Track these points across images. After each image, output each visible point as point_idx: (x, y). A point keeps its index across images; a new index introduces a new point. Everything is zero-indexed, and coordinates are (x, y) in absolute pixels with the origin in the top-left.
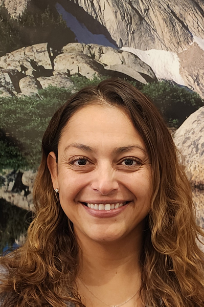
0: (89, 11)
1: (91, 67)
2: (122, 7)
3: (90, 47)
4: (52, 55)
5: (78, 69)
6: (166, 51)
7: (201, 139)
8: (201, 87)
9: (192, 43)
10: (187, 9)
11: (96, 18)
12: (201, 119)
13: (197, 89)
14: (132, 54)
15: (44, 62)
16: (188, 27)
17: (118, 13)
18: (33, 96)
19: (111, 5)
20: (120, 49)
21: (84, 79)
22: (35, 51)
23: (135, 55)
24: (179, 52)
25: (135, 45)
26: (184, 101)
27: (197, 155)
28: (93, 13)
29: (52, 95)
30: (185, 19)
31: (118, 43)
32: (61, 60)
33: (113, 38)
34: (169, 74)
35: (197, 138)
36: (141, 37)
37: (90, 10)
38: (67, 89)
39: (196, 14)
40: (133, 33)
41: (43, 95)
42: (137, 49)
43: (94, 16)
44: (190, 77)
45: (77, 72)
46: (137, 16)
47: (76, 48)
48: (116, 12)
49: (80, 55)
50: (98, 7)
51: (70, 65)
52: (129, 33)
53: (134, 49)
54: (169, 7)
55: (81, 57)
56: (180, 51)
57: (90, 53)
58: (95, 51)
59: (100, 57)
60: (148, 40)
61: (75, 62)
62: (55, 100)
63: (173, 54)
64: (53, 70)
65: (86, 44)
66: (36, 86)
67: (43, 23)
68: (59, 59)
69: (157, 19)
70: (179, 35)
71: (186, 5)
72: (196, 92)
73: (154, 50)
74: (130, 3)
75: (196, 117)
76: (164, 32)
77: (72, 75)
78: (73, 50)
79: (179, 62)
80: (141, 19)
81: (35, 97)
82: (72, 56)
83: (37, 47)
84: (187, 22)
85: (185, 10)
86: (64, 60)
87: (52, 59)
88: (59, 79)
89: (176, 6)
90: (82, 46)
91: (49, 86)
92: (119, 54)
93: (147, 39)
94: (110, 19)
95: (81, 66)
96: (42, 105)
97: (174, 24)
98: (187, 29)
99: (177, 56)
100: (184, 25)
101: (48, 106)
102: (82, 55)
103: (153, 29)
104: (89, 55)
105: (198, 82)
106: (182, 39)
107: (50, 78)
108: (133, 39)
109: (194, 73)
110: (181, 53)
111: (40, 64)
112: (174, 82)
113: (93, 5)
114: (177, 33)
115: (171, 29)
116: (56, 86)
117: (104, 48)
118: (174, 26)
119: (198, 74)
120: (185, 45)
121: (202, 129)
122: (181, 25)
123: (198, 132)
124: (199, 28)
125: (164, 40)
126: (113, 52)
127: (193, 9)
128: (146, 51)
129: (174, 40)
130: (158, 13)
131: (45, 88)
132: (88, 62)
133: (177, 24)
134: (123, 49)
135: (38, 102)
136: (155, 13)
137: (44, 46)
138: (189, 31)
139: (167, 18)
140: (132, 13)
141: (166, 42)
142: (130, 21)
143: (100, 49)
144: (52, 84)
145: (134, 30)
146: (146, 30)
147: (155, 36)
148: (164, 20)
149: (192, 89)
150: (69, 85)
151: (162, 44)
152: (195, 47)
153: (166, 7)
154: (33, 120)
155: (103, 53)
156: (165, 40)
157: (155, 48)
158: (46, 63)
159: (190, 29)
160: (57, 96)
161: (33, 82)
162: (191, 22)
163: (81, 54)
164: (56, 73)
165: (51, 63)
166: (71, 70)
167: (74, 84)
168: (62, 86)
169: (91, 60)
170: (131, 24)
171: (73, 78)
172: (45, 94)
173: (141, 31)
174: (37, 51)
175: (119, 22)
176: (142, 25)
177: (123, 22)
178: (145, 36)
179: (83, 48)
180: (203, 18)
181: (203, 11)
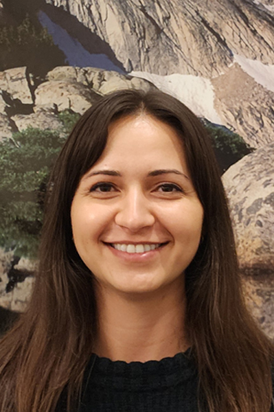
1: (88, 100)
2: (132, 14)
3: (86, 72)
4: (32, 83)
5: (68, 103)
6: (195, 77)
7: (246, 202)
8: (246, 126)
9: (231, 65)
10: (224, 16)
11: (94, 30)
12: (246, 173)
13: (239, 130)
14: (145, 80)
15: (21, 93)
16: (227, 42)
17: (126, 24)
18: (5, 142)
19: (117, 13)
20: (129, 74)
21: (77, 117)
22: (9, 78)
23: (149, 82)
24: (213, 77)
25: (150, 68)
26: (220, 147)
27: (240, 224)
28: (91, 23)
29: (32, 141)
30: (221, 30)
31: (126, 66)
32: (46, 90)
33: (118, 59)
34: (199, 108)
35: (239, 200)
36: (158, 56)
37: (86, 21)
38: (53, 131)
39: (237, 23)
40: (147, 51)
41: (19, 140)
42: (153, 75)
43: (92, 29)
44: (229, 113)
45: (68, 107)
46: (153, 28)
47: (67, 73)
48: (123, 22)
49: (71, 83)
50: (98, 15)
51: (58, 97)
52: (142, 51)
53: (149, 74)
54: (198, 14)
55: (74, 87)
56: (215, 75)
57: (87, 80)
58: (94, 77)
59: (100, 85)
60: (168, 61)
61: (66, 93)
62: (37, 148)
63: (205, 80)
64: (33, 105)
65: (81, 68)
66: (10, 128)
67: (20, 39)
68: (42, 89)
69: (180, 30)
70: (213, 53)
71: (222, 11)
72: (239, 133)
73: (178, 75)
74: (143, 9)
75: (239, 169)
76: (191, 50)
77: (60, 112)
78: (62, 76)
79: (214, 91)
80: (159, 31)
81: (8, 143)
82: (61, 85)
83: (11, 72)
84: (225, 35)
85: (222, 17)
86: (49, 91)
87: (32, 89)
88: (42, 117)
89: (208, 12)
90: (74, 71)
91: (28, 128)
92: (128, 81)
93: (167, 59)
94: (114, 31)
95: (73, 98)
96: (18, 154)
97: (206, 38)
98: (225, 45)
99: (210, 83)
100: (219, 39)
101: (26, 156)
102: (74, 83)
103: (176, 46)
104: (85, 83)
105: (240, 119)
106: (217, 59)
107: (30, 116)
108: (147, 59)
109: (235, 106)
110: (216, 79)
111: (15, 97)
112: (206, 119)
113: (90, 13)
114: (209, 50)
115: (202, 44)
116: (37, 127)
117: (106, 73)
118: (205, 41)
119: (240, 108)
120: (222, 67)
121: (247, 187)
122: (216, 39)
123: (241, 192)
124: (242, 43)
125: (191, 61)
126: (118, 78)
127: (233, 15)
128: (166, 77)
129: (206, 61)
130: (183, 23)
131: (23, 130)
132: (84, 92)
133: (210, 37)
134: (133, 73)
135: (13, 151)
136: (179, 23)
137: (22, 71)
138: (227, 47)
139: (196, 29)
140: (145, 23)
141: (195, 63)
142: (143, 34)
143: (101, 75)
144: (32, 124)
145: (149, 48)
146: (166, 47)
147: (179, 55)
148: (191, 31)
149: (232, 129)
150: (56, 125)
151: (189, 66)
152: (237, 70)
153: (195, 14)
154: (6, 176)
155: (104, 80)
156: (193, 60)
157: (178, 72)
158: (24, 96)
159: (228, 45)
160: (39, 141)
161: (6, 122)
162: (231, 34)
163: (73, 81)
164: (38, 109)
165: (30, 95)
166: (60, 105)
167: (63, 124)
168: (46, 127)
169: (88, 90)
170: (145, 39)
171: (63, 116)
172: (23, 139)
173: (158, 49)
174: (11, 78)
175: (127, 35)
176: (159, 40)
177: (133, 36)
178: (164, 55)
179: (77, 74)
180: (248, 29)
181: (247, 19)
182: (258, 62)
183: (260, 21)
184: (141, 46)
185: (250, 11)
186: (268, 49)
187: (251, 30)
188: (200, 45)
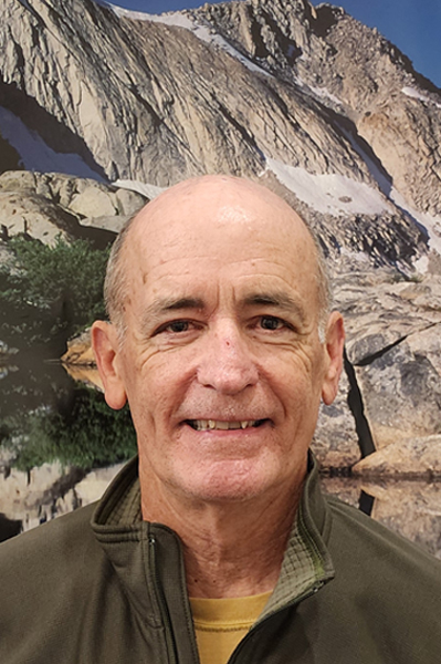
0: (49, 106)
1: (52, 220)
2: (118, 96)
3: (50, 179)
5: (23, 225)
9: (263, 173)
10: (252, 102)
11: (62, 119)
14: (136, 193)
16: (256, 140)
17: (109, 111)
19: (95, 94)
20: (114, 184)
21: (36, 246)
23: (142, 195)
25: (144, 176)
28: (57, 109)
30: (248, 123)
31: (108, 171)
33: (97, 161)
36: (156, 158)
37: (50, 104)
39: (272, 113)
40: (140, 151)
42: (148, 185)
43: (59, 116)
45: (22, 230)
46: (149, 116)
47: (21, 180)
48: (104, 108)
49: (28, 196)
50: (67, 97)
51: (8, 215)
52: (131, 150)
53: (142, 184)
54: (214, 98)
55: (32, 201)
57: (51, 192)
58: (61, 187)
59: (71, 199)
60: (170, 166)
61: (19, 210)
65: (43, 173)
69: (189, 122)
70: (236, 155)
71: (250, 95)
74: (134, 89)
76: (204, 150)
77: (11, 238)
78: (15, 184)
80: (157, 121)
82: (12, 199)
84: (253, 129)
85: (249, 103)
89: (229, 95)
90: (32, 177)
92: (111, 194)
93: (169, 162)
94: (91, 120)
95: (31, 218)
97: (226, 133)
98: (254, 144)
100: (245, 136)
102: (32, 195)
103: (182, 143)
104: (48, 196)
106: (242, 164)
108: (139, 163)
113: (56, 93)
114: (231, 151)
115: (220, 142)
117: (79, 182)
118: (225, 138)
120: (249, 175)
122: (240, 136)
124: (278, 141)
125: (204, 167)
126: (97, 190)
127: (265, 101)
129: (225, 166)
130: (192, 111)
132: (46, 210)
133: (232, 133)
134: (119, 183)
136: (186, 111)
138: (257, 148)
139: (211, 120)
140: (137, 109)
141: (209, 168)
142: (133, 126)
143: (71, 184)
145: (142, 146)
146: (167, 145)
147: (186, 158)
148: (205, 123)
150: (4, 257)
152: (270, 181)
153: (209, 98)
155: (76, 192)
156: (207, 165)
159: (259, 144)
162: (262, 129)
163: (31, 193)
166: (11, 227)
167: (15, 255)
169: (52, 205)
170: (136, 132)
171: (15, 244)
173: (156, 148)
175: (110, 127)
176: (158, 135)
177: (119, 128)
178: (165, 157)
179: (36, 181)
180: (286, 121)
181: (286, 107)
182: (301, 169)
183: (304, 110)
184: (130, 143)
185: (289, 96)
186: (315, 151)
187: (292, 123)
188: (217, 143)
